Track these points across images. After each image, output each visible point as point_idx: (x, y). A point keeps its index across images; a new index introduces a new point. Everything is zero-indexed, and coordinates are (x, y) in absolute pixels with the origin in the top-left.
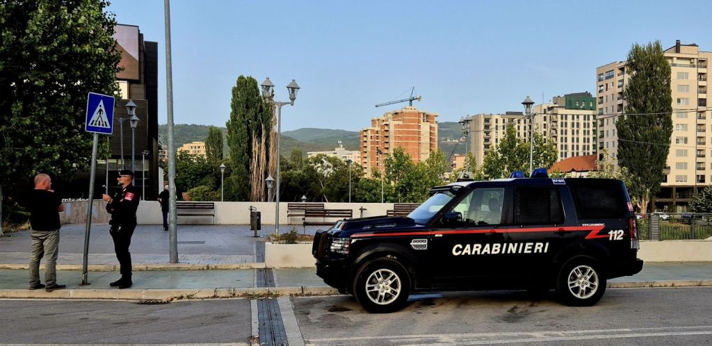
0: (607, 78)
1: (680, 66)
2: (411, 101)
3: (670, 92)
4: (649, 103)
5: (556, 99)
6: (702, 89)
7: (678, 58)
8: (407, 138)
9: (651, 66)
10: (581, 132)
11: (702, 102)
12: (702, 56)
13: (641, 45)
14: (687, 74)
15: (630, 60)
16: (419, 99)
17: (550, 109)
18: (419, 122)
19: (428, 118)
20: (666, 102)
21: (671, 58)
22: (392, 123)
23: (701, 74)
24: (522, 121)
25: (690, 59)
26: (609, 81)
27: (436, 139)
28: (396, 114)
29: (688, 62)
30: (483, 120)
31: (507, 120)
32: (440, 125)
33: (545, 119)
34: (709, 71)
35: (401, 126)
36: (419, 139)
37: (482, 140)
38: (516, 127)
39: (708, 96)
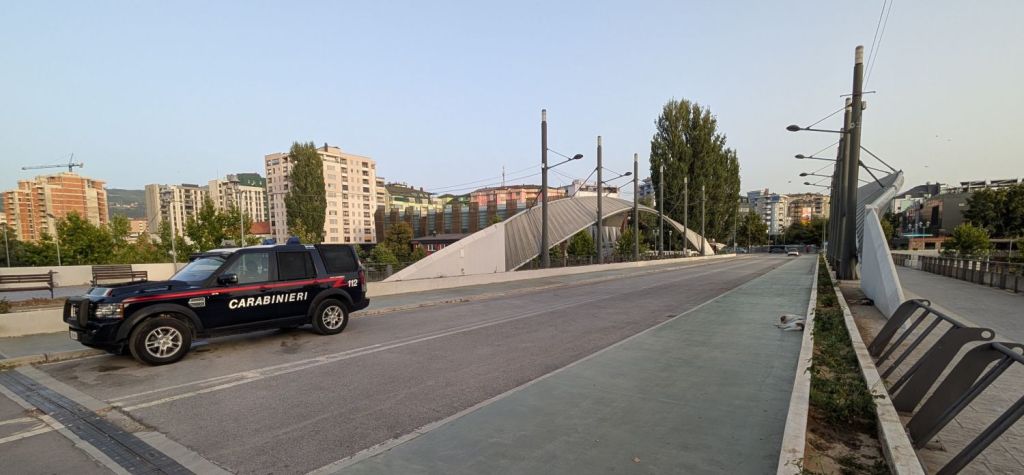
0: (274, 164)
1: (329, 161)
2: (70, 167)
3: (323, 179)
4: (308, 186)
5: (230, 177)
6: (345, 179)
7: (327, 156)
8: (69, 202)
9: (309, 159)
10: (254, 204)
11: (345, 188)
12: (344, 157)
13: (299, 143)
14: (334, 167)
15: (292, 152)
16: (81, 166)
17: (225, 184)
18: (83, 187)
19: (93, 184)
20: (321, 186)
21: (322, 155)
22: (48, 189)
23: (343, 168)
24: (199, 192)
25: (335, 157)
26: (276, 167)
27: (106, 204)
28: (53, 178)
29: (334, 159)
30: (158, 190)
31: (183, 191)
32: (110, 192)
33: (221, 192)
34: (349, 166)
35: (60, 191)
36: (85, 203)
37: (159, 207)
38: (193, 197)
39: (349, 184)
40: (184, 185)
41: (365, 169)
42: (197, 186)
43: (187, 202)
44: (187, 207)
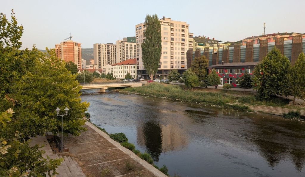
0: (139, 29)
1: (165, 25)
2: (70, 38)
3: (160, 34)
4: (153, 38)
5: (124, 39)
6: (172, 34)
7: (164, 22)
8: (69, 52)
9: (154, 23)
10: (133, 51)
11: (172, 39)
12: (172, 22)
13: (149, 15)
14: (167, 28)
15: (146, 21)
17: (122, 42)
18: (73, 46)
19: (77, 44)
20: (160, 38)
21: (161, 22)
22: (63, 46)
23: (172, 29)
24: (113, 46)
25: (168, 23)
26: (140, 30)
27: (81, 53)
28: (64, 43)
29: (167, 24)
30: (98, 46)
31: (107, 46)
33: (120, 46)
34: (174, 28)
35: (66, 48)
36: (74, 52)
37: (98, 53)
38: (110, 48)
39: (174, 37)
40: (107, 43)
41: (183, 29)
42: (112, 44)
43: (108, 51)
44: (108, 53)
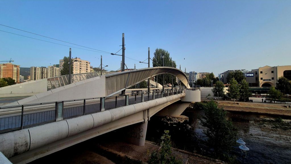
2: (10, 61)
6: (81, 66)
8: (8, 71)
11: (81, 69)
12: (81, 61)
14: (78, 63)
15: (64, 59)
16: (13, 61)
17: (52, 67)
18: (13, 67)
19: (16, 66)
22: (2, 67)
24: (46, 69)
25: (78, 61)
26: (62, 63)
27: (19, 72)
28: (4, 64)
30: (34, 68)
32: (21, 68)
33: (51, 69)
34: (82, 63)
35: (6, 68)
36: (13, 71)
37: (34, 73)
38: (44, 70)
39: (82, 68)
40: (42, 67)
41: (87, 64)
42: (46, 67)
43: (42, 71)
44: (42, 73)
